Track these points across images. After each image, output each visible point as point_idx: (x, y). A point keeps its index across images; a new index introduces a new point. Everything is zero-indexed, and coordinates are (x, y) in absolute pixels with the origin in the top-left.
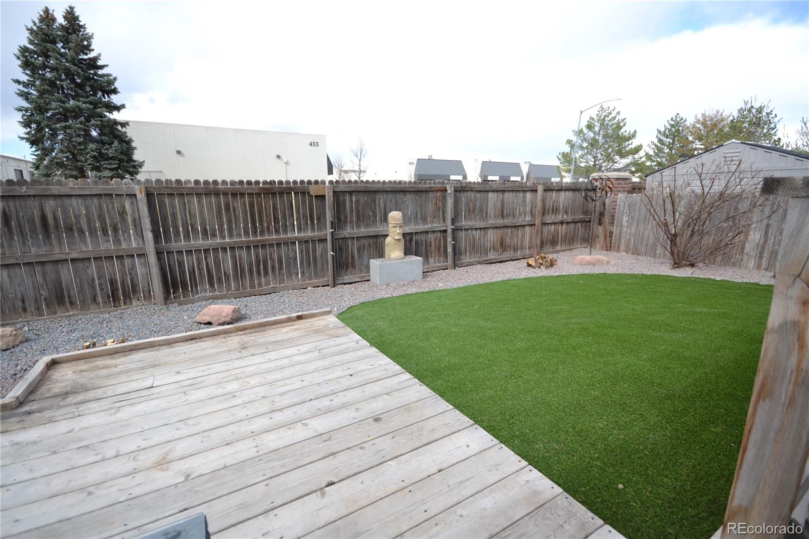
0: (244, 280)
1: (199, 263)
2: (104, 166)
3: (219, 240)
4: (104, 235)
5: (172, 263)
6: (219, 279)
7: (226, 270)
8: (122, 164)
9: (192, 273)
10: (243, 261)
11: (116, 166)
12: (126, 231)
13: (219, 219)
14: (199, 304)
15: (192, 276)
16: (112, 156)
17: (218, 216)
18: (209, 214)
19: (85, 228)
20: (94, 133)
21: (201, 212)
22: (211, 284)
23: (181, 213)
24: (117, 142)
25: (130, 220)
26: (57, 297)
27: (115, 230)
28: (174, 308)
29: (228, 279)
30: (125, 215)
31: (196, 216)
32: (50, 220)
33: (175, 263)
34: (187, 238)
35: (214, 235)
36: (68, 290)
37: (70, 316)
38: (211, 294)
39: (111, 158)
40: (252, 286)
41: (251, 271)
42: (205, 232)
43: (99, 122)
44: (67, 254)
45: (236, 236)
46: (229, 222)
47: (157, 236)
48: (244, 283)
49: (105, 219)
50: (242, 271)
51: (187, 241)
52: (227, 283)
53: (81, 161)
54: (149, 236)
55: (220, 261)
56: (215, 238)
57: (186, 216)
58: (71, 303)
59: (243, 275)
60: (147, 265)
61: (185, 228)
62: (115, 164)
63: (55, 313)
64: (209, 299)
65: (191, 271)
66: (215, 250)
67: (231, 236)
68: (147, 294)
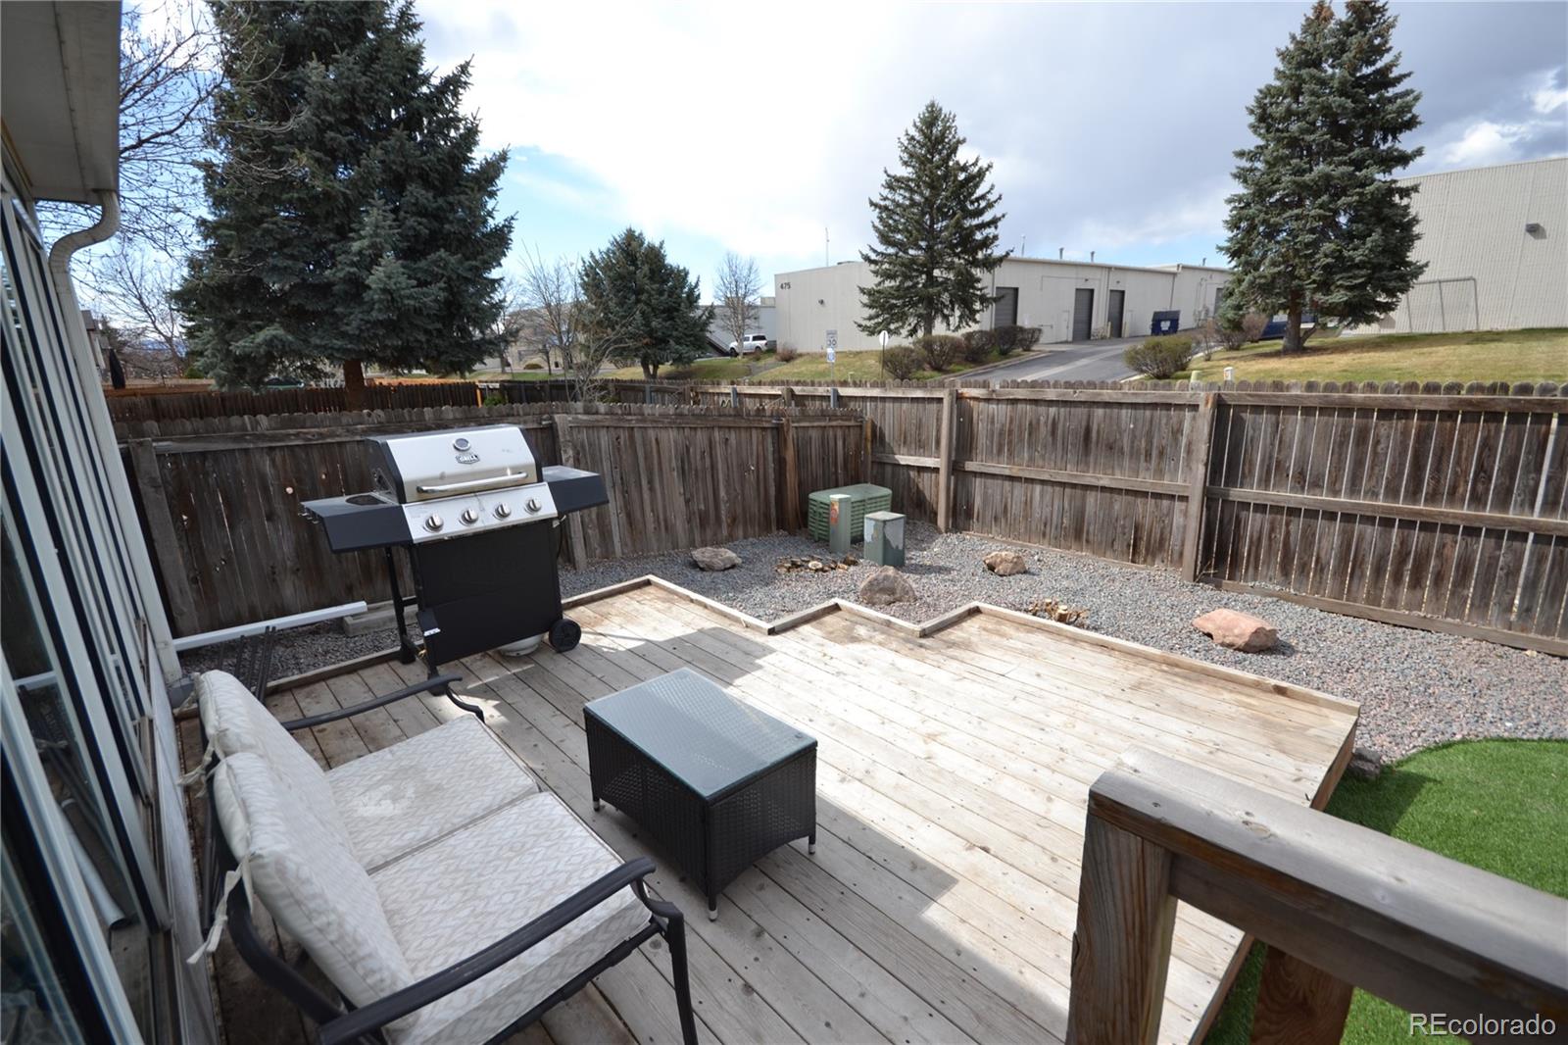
0: (1356, 581)
1: (1272, 530)
2: (1339, 283)
3: (1325, 497)
4: (1146, 461)
5: (1226, 521)
6: (1304, 568)
7: (1323, 554)
8: (1377, 275)
9: (1256, 544)
10: (1365, 545)
11: (1360, 280)
12: (1175, 458)
13: (1336, 456)
14: (1248, 597)
15: (1254, 549)
16: (1361, 261)
17: (1337, 449)
18: (1317, 444)
19: (1126, 449)
20: (1343, 220)
21: (1303, 442)
22: (1285, 571)
23: (1265, 439)
24: (1379, 230)
25: (1184, 441)
26: (1076, 530)
27: (1161, 454)
28: (1207, 591)
29: (1322, 570)
30: (1179, 435)
31: (1290, 447)
32: (1094, 435)
33: (1231, 519)
34: (1263, 483)
35: (1316, 485)
36: (1089, 524)
37: (1081, 557)
38: (1278, 588)
39: (1358, 266)
40: (1373, 600)
41: (1378, 571)
42: (1300, 476)
43: (1356, 198)
44: (1098, 479)
45: (1366, 493)
46: (1358, 463)
47: (1215, 472)
48: (1354, 588)
49: (1152, 438)
50: (1358, 563)
51: (1263, 486)
52: (1318, 577)
53: (1299, 278)
54: (1200, 471)
55: (1314, 535)
56: (1317, 491)
57: (1272, 444)
58: (1087, 541)
59: (1358, 572)
60: (1185, 514)
61: (1267, 463)
62: (1362, 277)
63: (1070, 548)
64: (1271, 596)
65: (1255, 538)
66: (1312, 514)
67: (1354, 490)
68: (1176, 556)
